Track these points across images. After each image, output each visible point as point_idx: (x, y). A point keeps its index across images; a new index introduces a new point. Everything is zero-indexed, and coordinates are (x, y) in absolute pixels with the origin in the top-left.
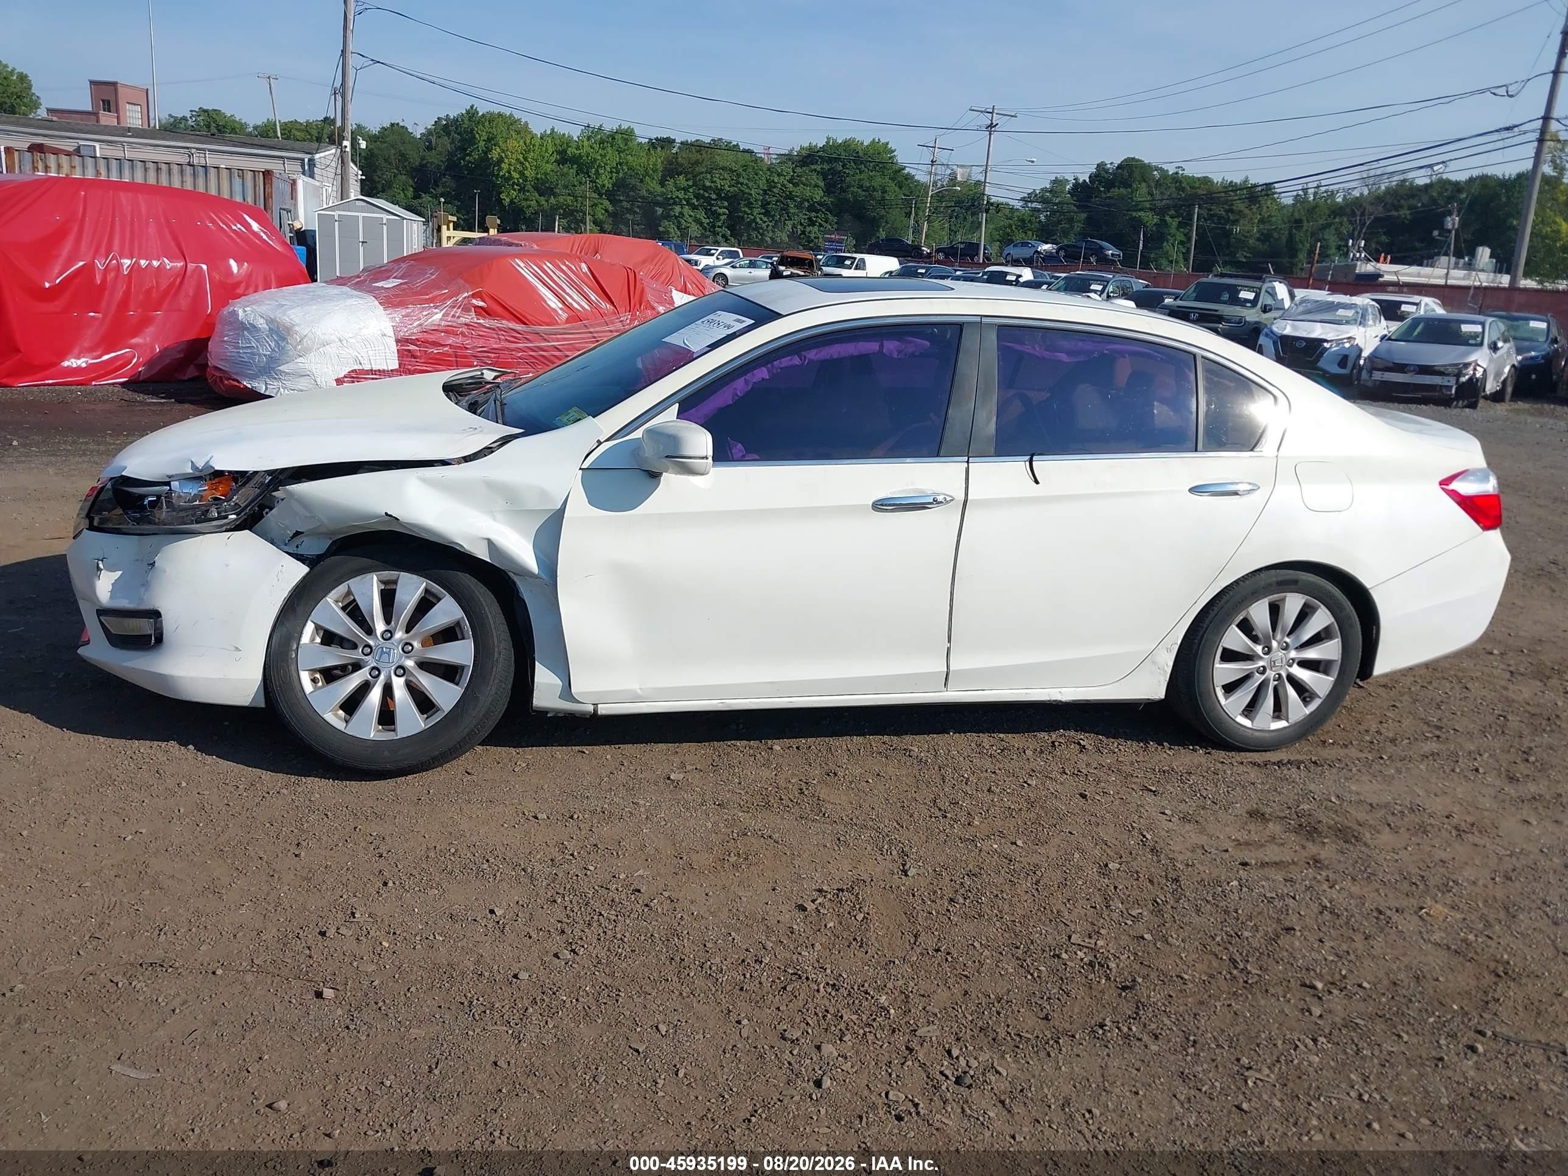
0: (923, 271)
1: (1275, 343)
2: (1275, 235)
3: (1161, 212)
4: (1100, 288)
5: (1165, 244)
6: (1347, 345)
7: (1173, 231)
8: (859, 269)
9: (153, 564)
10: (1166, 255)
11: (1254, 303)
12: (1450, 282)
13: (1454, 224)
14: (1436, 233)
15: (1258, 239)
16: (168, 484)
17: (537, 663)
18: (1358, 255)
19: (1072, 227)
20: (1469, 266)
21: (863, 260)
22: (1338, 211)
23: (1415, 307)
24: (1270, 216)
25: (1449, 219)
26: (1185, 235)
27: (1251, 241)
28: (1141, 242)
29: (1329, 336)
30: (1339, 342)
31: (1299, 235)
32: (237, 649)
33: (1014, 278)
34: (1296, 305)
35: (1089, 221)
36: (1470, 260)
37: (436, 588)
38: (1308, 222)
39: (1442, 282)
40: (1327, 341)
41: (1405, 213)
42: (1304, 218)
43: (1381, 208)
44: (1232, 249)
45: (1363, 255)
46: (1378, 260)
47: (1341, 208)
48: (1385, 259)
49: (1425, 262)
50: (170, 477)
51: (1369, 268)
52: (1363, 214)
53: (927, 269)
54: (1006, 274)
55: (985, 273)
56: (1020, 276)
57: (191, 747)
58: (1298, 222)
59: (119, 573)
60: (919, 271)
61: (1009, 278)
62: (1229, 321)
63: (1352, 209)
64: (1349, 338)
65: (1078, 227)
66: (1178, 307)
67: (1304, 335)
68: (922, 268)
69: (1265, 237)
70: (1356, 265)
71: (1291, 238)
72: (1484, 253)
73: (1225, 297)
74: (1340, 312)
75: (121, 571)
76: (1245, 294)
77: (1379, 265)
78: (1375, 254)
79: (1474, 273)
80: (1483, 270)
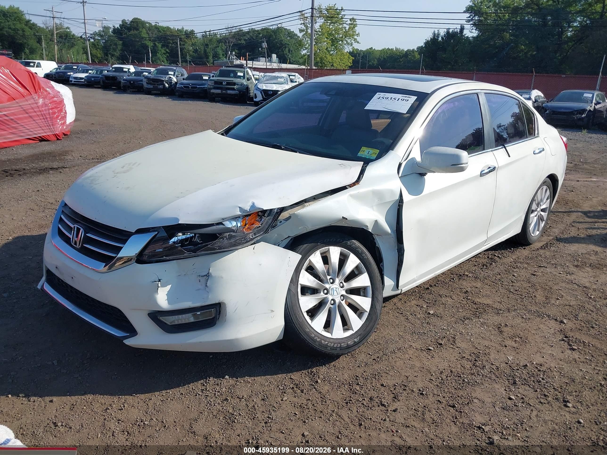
0: (76, 67)
1: (261, 93)
2: (199, 50)
3: (154, 41)
5: (158, 54)
7: (160, 49)
8: (38, 67)
9: (208, 276)
10: (159, 59)
11: (244, 77)
12: (268, 67)
13: (265, 46)
14: (260, 49)
15: (193, 52)
16: (221, 223)
17: (385, 276)
18: (233, 57)
19: (117, 48)
20: (270, 61)
21: (39, 63)
22: (219, 41)
23: (294, 77)
24: (195, 43)
25: (263, 44)
26: (165, 50)
27: (191, 53)
28: (150, 54)
31: (208, 50)
32: (272, 311)
33: (127, 70)
34: (262, 77)
35: (124, 44)
36: (270, 59)
37: (346, 251)
38: (210, 45)
39: (265, 67)
40: (279, 91)
41: (243, 42)
42: (209, 44)
43: (235, 40)
44: (184, 56)
45: (235, 58)
46: (240, 59)
47: (220, 40)
49: (255, 59)
50: (223, 219)
51: (237, 62)
52: (229, 42)
53: (78, 66)
54: (123, 68)
55: (113, 68)
56: (129, 69)
57: (227, 377)
58: (207, 45)
59: (169, 287)
60: (74, 67)
61: (124, 70)
62: (238, 85)
63: (223, 40)
65: (120, 47)
66: (217, 80)
67: (271, 89)
68: (75, 66)
69: (196, 51)
70: (233, 62)
71: (205, 51)
72: (274, 56)
73: (232, 75)
74: (279, 79)
75: (171, 285)
76: (240, 74)
77: (241, 61)
78: (239, 57)
79: (273, 63)
80: (275, 62)
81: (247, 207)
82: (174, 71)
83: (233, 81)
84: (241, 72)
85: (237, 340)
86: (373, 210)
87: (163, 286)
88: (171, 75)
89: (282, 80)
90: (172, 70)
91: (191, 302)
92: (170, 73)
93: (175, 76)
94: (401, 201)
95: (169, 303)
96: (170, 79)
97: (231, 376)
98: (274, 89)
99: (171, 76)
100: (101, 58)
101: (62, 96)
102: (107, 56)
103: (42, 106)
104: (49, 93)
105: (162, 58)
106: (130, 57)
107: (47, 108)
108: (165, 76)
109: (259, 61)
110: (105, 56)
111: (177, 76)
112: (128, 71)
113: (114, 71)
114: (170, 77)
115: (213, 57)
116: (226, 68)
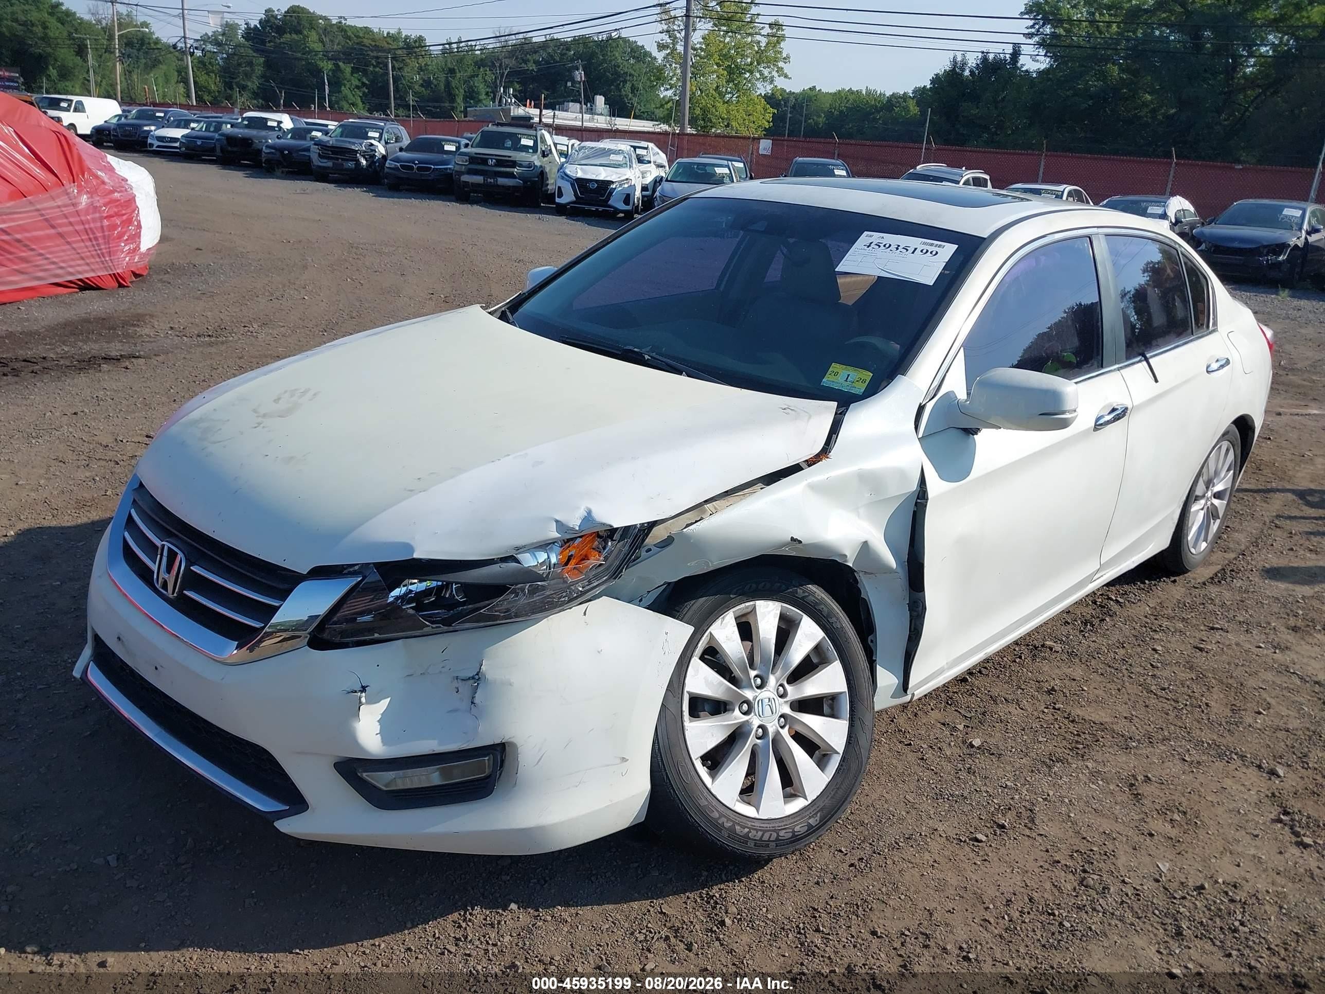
0: (162, 115)
1: (573, 185)
2: (435, 82)
3: (335, 59)
4: (377, 135)
5: (343, 88)
6: (626, 186)
7: (348, 76)
8: (79, 111)
9: (477, 678)
11: (535, 148)
12: (586, 125)
13: (581, 78)
14: (569, 84)
15: (422, 85)
16: (512, 559)
17: (878, 666)
18: (509, 101)
19: (254, 71)
20: (591, 111)
21: (80, 103)
22: (480, 62)
24: (426, 65)
25: (577, 72)
26: (359, 80)
27: (416, 87)
28: (327, 87)
29: (613, 178)
30: (621, 183)
31: (454, 83)
32: (624, 760)
33: (275, 124)
34: (576, 151)
35: (268, 65)
36: (591, 106)
37: (793, 610)
38: (460, 72)
40: (613, 182)
41: (532, 66)
42: (456, 68)
43: (513, 62)
44: (402, 94)
45: (513, 101)
46: (525, 106)
47: (482, 60)
48: (530, 104)
49: (557, 107)
50: (518, 549)
52: (500, 67)
53: (166, 113)
54: (266, 120)
55: (243, 119)
56: (281, 122)
58: (452, 71)
59: (385, 703)
60: (158, 114)
61: (270, 124)
62: (521, 166)
63: (488, 60)
64: (627, 179)
65: (259, 70)
66: (476, 154)
67: (594, 177)
68: (160, 111)
69: (427, 84)
70: (510, 110)
71: (448, 84)
72: (600, 100)
73: (509, 143)
74: (613, 157)
75: (389, 699)
76: (525, 142)
77: (527, 109)
78: (522, 100)
79: (596, 117)
80: (601, 114)
81: (575, 521)
82: (381, 130)
83: (510, 157)
84: (529, 137)
85: (541, 829)
86: (859, 516)
87: (372, 701)
88: (374, 138)
89: (620, 158)
90: (375, 128)
91: (436, 742)
92: (371, 134)
93: (383, 142)
94: (921, 494)
95: (384, 741)
96: (372, 148)
97: (524, 904)
98: (601, 178)
99: (373, 141)
100: (217, 94)
101: (131, 189)
102: (231, 88)
103: (87, 211)
104: (103, 183)
105: (352, 97)
106: (281, 92)
107: (97, 215)
108: (360, 141)
109: (567, 111)
110: (225, 90)
111: (386, 143)
112: (278, 126)
113: (247, 127)
114: (372, 145)
115: (465, 98)
116: (495, 128)
